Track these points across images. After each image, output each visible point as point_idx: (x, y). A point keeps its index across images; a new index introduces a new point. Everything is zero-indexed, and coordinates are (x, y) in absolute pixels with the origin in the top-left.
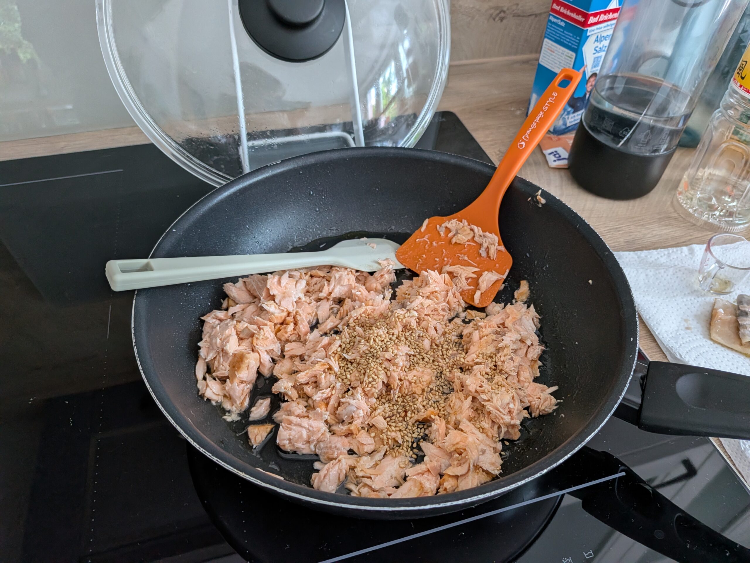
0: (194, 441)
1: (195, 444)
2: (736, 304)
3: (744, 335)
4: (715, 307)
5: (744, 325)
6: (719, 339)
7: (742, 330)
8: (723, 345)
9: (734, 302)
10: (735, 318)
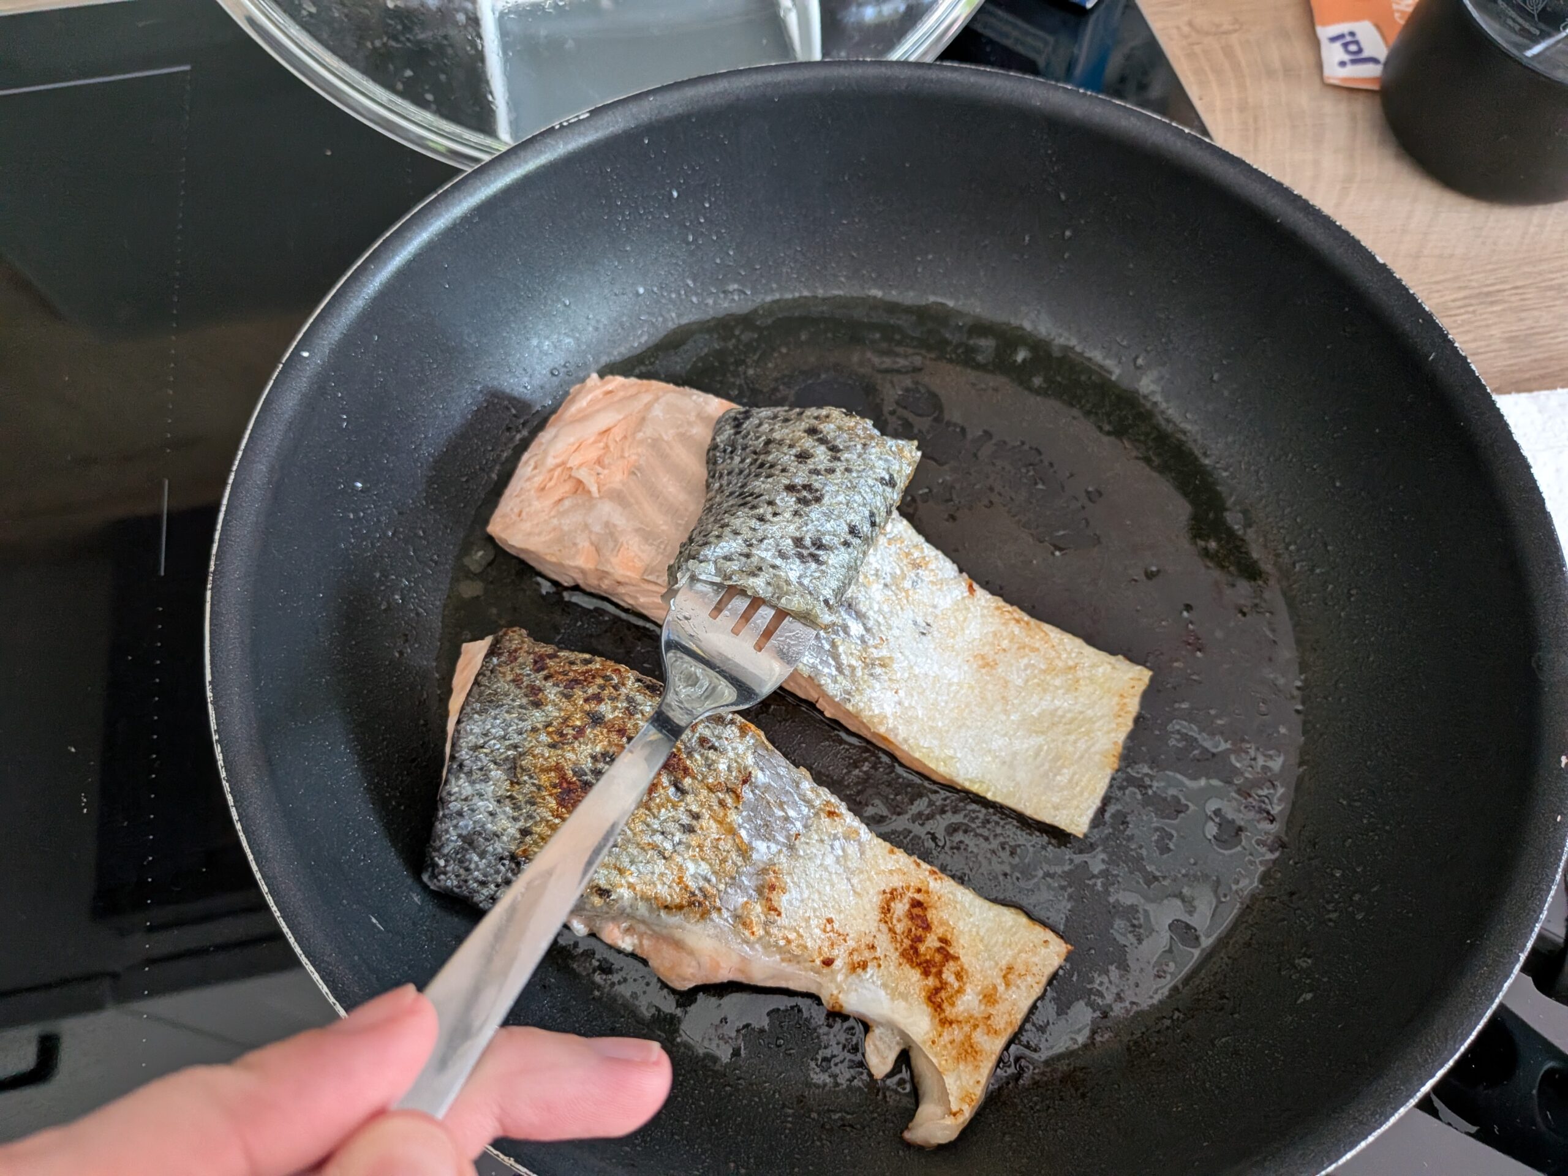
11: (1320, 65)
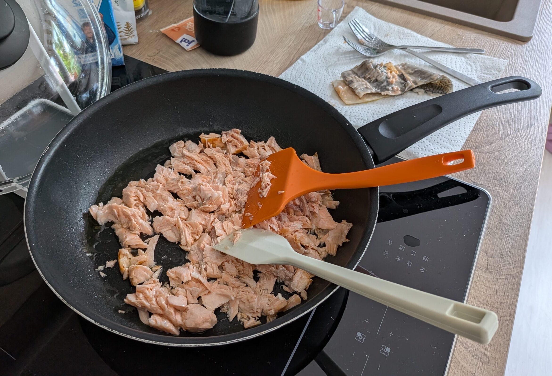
0: (219, 342)
1: (221, 343)
2: (342, 79)
3: (359, 93)
4: (335, 87)
5: (355, 88)
6: (350, 102)
7: (357, 91)
8: (353, 104)
9: (340, 78)
10: (347, 86)
11: (183, 48)
